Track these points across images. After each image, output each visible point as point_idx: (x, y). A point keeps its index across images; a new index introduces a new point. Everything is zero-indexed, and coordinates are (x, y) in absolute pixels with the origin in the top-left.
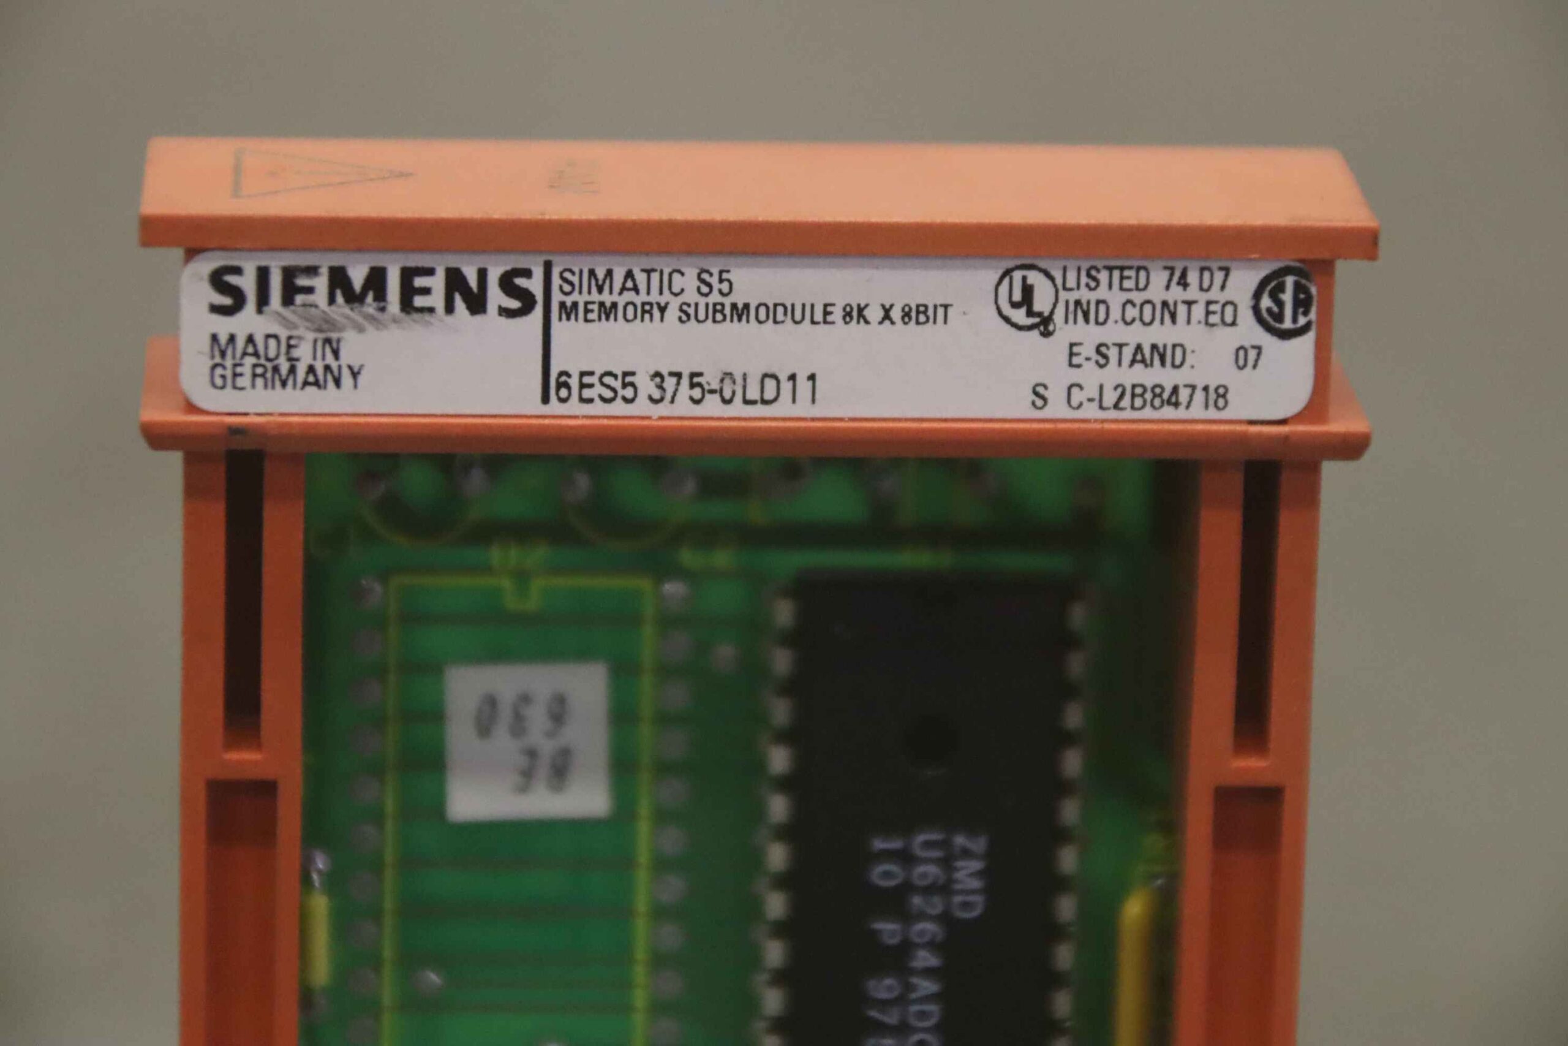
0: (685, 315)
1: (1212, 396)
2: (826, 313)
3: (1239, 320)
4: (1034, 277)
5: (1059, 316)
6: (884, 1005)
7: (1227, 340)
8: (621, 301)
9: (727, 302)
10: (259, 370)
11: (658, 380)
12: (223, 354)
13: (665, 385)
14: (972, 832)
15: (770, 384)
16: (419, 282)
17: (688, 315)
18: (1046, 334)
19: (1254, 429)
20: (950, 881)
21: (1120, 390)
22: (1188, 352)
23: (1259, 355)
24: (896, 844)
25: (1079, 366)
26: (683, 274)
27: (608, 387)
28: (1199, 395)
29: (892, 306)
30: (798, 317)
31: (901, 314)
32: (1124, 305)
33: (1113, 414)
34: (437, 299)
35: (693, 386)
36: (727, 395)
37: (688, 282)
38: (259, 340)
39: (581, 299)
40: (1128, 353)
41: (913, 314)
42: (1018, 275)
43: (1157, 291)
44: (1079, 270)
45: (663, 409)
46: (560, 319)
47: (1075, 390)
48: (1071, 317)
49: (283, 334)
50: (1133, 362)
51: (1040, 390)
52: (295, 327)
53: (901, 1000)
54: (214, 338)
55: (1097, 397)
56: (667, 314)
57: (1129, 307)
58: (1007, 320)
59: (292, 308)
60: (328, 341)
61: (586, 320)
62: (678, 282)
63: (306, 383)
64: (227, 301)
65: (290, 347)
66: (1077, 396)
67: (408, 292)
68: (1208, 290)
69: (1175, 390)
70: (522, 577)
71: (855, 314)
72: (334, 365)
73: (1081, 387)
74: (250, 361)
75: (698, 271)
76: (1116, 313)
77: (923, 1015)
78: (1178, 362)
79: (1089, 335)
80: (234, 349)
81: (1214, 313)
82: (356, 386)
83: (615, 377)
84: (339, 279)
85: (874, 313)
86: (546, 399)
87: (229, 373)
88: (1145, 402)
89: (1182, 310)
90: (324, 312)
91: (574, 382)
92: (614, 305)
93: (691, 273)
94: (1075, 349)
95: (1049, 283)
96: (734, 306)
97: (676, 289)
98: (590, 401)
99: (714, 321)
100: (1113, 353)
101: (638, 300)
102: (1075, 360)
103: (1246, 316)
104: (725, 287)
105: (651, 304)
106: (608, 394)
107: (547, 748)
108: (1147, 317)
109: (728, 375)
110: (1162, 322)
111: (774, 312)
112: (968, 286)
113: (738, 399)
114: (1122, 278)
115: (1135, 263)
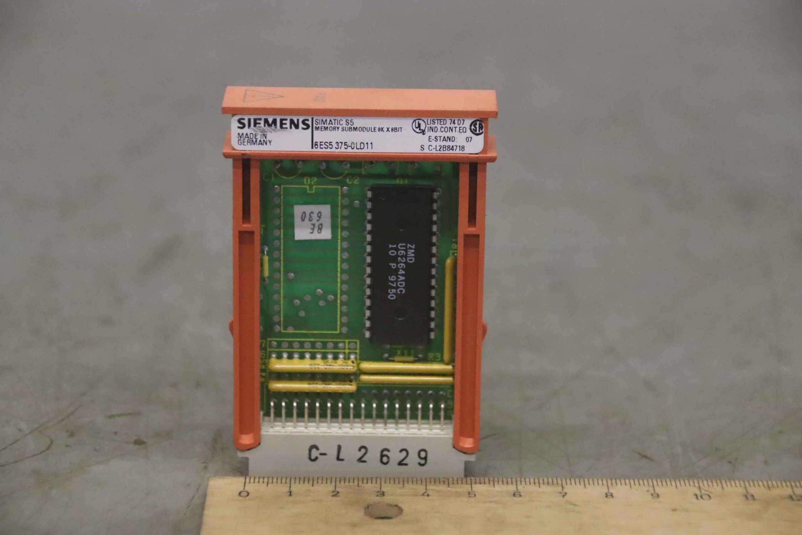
0: (343, 130)
1: (461, 148)
2: (374, 129)
3: (467, 131)
4: (421, 122)
6: (393, 282)
7: (464, 135)
8: (329, 126)
9: (352, 127)
10: (249, 141)
11: (337, 144)
12: (241, 137)
13: (339, 145)
14: (412, 244)
15: (362, 145)
16: (284, 122)
17: (344, 130)
18: (424, 134)
19: (470, 155)
20: (407, 254)
21: (440, 146)
22: (455, 138)
23: (471, 139)
24: (395, 246)
25: (431, 141)
26: (342, 120)
27: (326, 145)
28: (458, 148)
29: (389, 128)
30: (368, 130)
31: (391, 129)
32: (441, 128)
33: (439, 152)
34: (288, 126)
35: (345, 145)
36: (353, 147)
37: (344, 122)
38: (249, 135)
39: (320, 126)
40: (442, 139)
41: (394, 130)
42: (417, 121)
43: (448, 125)
45: (339, 150)
46: (315, 130)
47: (430, 147)
48: (429, 131)
49: (254, 133)
50: (443, 140)
51: (422, 146)
52: (257, 132)
53: (397, 281)
54: (239, 134)
55: (435, 148)
56: (339, 129)
57: (442, 128)
58: (415, 131)
59: (256, 127)
60: (264, 135)
61: (321, 131)
62: (341, 122)
63: (259, 144)
64: (241, 126)
65: (255, 136)
66: (431, 148)
67: (282, 124)
68: (460, 124)
69: (453, 147)
70: (311, 186)
71: (381, 129)
72: (265, 140)
73: (432, 146)
74: (247, 139)
75: (346, 120)
76: (439, 130)
77: (401, 284)
78: (453, 140)
79: (433, 134)
80: (243, 136)
81: (461, 130)
82: (270, 144)
83: (328, 143)
84: (266, 121)
85: (385, 129)
86: (312, 148)
87: (242, 142)
88: (446, 149)
89: (454, 129)
90: (263, 128)
91: (319, 144)
92: (327, 127)
93: (344, 120)
94: (430, 138)
96: (354, 128)
97: (341, 124)
98: (322, 148)
99: (350, 131)
100: (439, 138)
101: (333, 126)
102: (430, 140)
103: (468, 130)
104: (352, 123)
105: (335, 127)
106: (326, 147)
107: (317, 224)
108: (446, 130)
109: (353, 143)
110: (449, 131)
111: (363, 129)
112: (407, 124)
113: (355, 148)
114: (440, 122)
115: (443, 119)
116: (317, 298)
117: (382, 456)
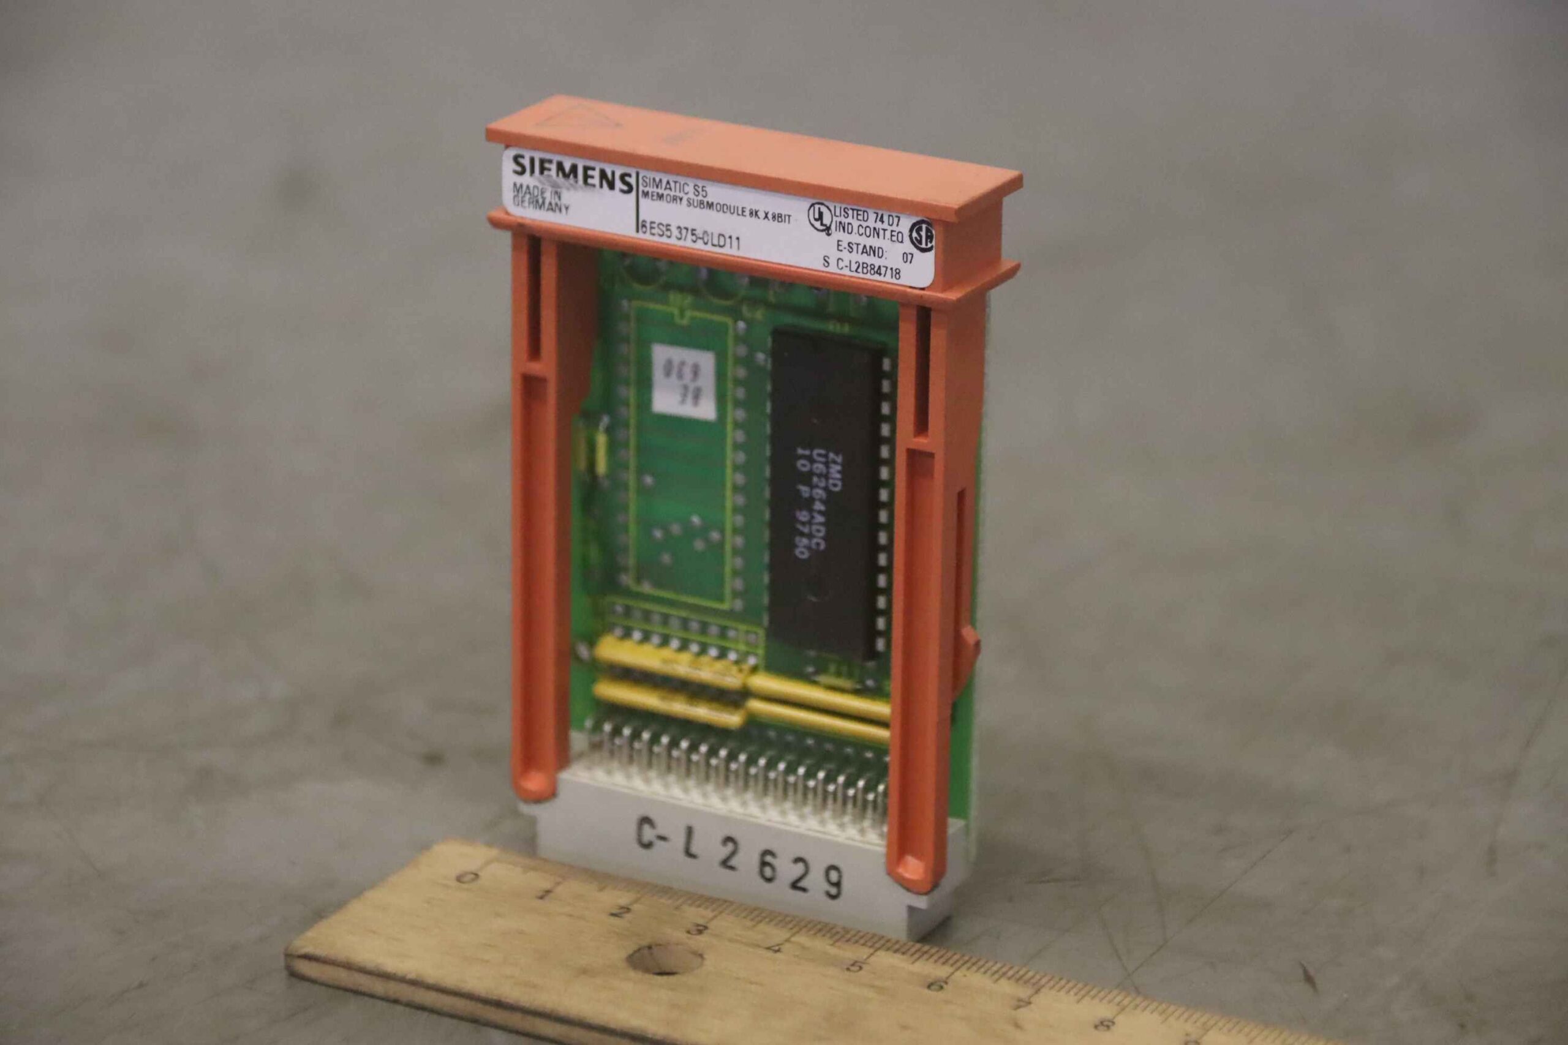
0: (689, 204)
1: (894, 273)
2: (743, 211)
3: (904, 241)
4: (823, 209)
5: (833, 227)
6: (803, 524)
7: (900, 249)
8: (665, 193)
9: (705, 200)
10: (531, 201)
11: (679, 230)
12: (518, 191)
13: (682, 232)
14: (837, 454)
15: (722, 239)
16: (590, 173)
18: (829, 235)
19: (909, 290)
20: (828, 473)
21: (858, 264)
22: (884, 251)
23: (912, 257)
24: (807, 452)
25: (841, 251)
26: (688, 185)
27: (661, 229)
28: (889, 271)
29: (768, 212)
30: (732, 211)
31: (771, 217)
32: (859, 227)
33: (855, 274)
34: (596, 181)
35: (693, 234)
36: (706, 241)
37: (690, 189)
38: (531, 189)
39: (650, 190)
40: (861, 248)
43: (871, 223)
44: (841, 208)
45: (681, 243)
46: (642, 197)
47: (840, 261)
48: (838, 230)
49: (540, 187)
50: (863, 253)
51: (826, 258)
52: (544, 184)
53: (810, 523)
54: (515, 185)
55: (849, 265)
56: (682, 202)
57: (860, 227)
58: (813, 225)
60: (556, 192)
61: (652, 199)
62: (687, 189)
63: (548, 209)
65: (542, 192)
66: (841, 264)
67: (586, 177)
68: (892, 225)
69: (879, 267)
70: (682, 309)
71: (754, 213)
72: (559, 203)
73: (842, 260)
74: (528, 196)
75: (693, 185)
76: (855, 230)
77: (818, 531)
78: (880, 255)
79: (845, 238)
80: (522, 191)
81: (894, 236)
82: (567, 213)
83: (663, 225)
84: (560, 166)
85: (762, 215)
86: (638, 231)
87: (520, 200)
88: (868, 271)
89: (881, 232)
91: (648, 225)
92: (663, 195)
93: (691, 185)
94: (840, 243)
95: (829, 212)
96: (708, 202)
97: (686, 192)
98: (653, 234)
99: (700, 208)
100: (855, 247)
101: (672, 193)
102: (840, 248)
103: (907, 239)
104: (704, 194)
105: (676, 197)
106: (661, 233)
107: (692, 386)
108: (868, 234)
109: (705, 232)
110: (874, 237)
111: (724, 208)
112: (798, 208)
113: (710, 243)
114: (858, 215)
115: (863, 209)
116: (690, 533)
117: (764, 864)
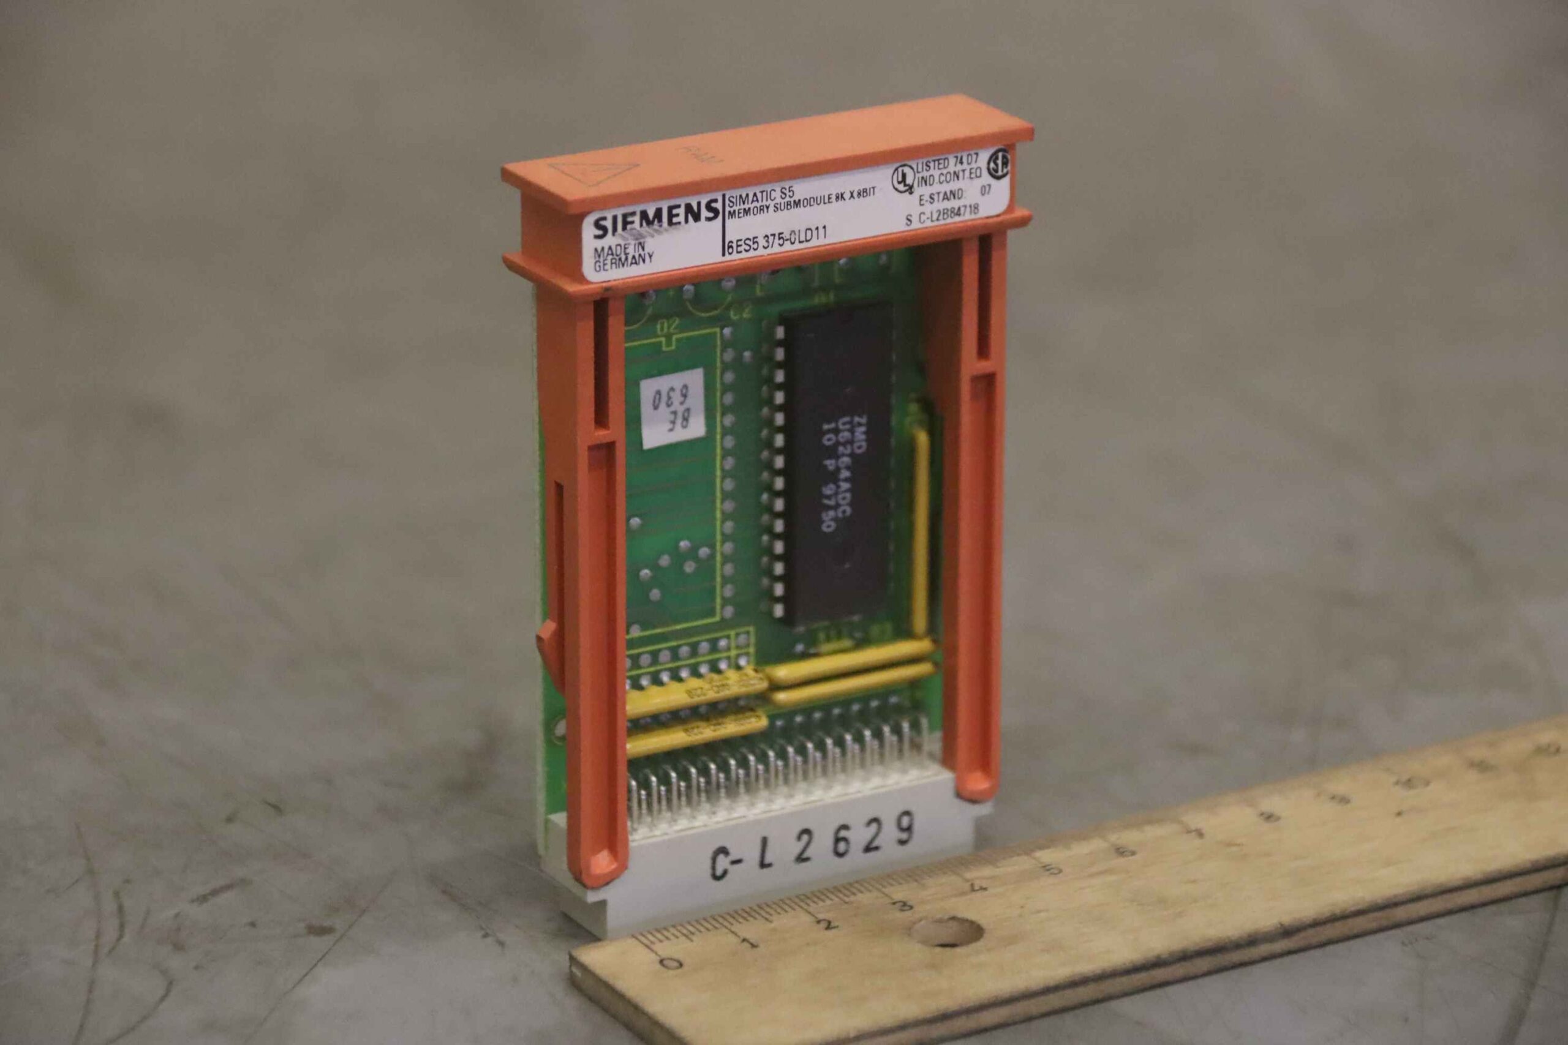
0: (776, 209)
1: (973, 208)
2: (829, 198)
3: (982, 175)
4: (907, 170)
5: (916, 185)
6: (829, 497)
7: (978, 183)
8: (752, 206)
9: (792, 200)
10: (614, 261)
11: (766, 238)
12: (599, 256)
13: (769, 240)
14: (860, 416)
15: (809, 233)
17: (777, 208)
18: (911, 193)
19: (988, 221)
20: (853, 438)
21: (939, 212)
22: (964, 191)
23: (990, 188)
24: (833, 425)
25: (923, 205)
26: (775, 191)
27: (747, 245)
28: (968, 209)
29: (854, 191)
30: (819, 202)
31: (857, 194)
34: (681, 218)
35: (779, 239)
36: (793, 240)
37: (777, 194)
38: (614, 248)
39: (736, 208)
40: (941, 196)
41: (862, 194)
42: (900, 170)
43: (952, 168)
44: (923, 163)
45: (769, 251)
46: (729, 218)
47: (922, 215)
48: (920, 184)
49: (623, 243)
50: (944, 199)
51: (910, 217)
52: (627, 239)
53: (836, 494)
54: (596, 250)
55: (930, 217)
56: (769, 209)
57: (941, 176)
58: (896, 189)
59: (626, 231)
60: (640, 243)
61: (739, 217)
62: (773, 194)
63: (632, 263)
64: (600, 232)
65: (625, 248)
66: (923, 218)
67: (671, 216)
68: (970, 164)
69: (959, 209)
70: (669, 337)
71: (840, 197)
72: (642, 253)
73: (924, 213)
74: (610, 257)
75: (780, 189)
76: (937, 180)
78: (960, 196)
79: (926, 191)
80: (604, 253)
81: (973, 173)
82: (651, 261)
83: (750, 240)
84: (644, 215)
86: (724, 255)
87: (602, 264)
88: (948, 216)
89: (961, 174)
90: (638, 231)
91: (734, 245)
92: (749, 209)
93: (778, 190)
94: (922, 198)
95: (911, 170)
96: (795, 201)
97: (772, 198)
98: (741, 252)
99: (788, 209)
100: (936, 197)
101: (758, 205)
102: (922, 202)
103: (985, 172)
104: (791, 194)
105: (763, 206)
106: (747, 248)
107: (681, 410)
108: (948, 179)
109: (793, 232)
110: (954, 180)
111: (810, 202)
112: (882, 178)
113: (797, 241)
114: (939, 164)
115: (943, 157)
116: (679, 558)
117: (837, 840)
